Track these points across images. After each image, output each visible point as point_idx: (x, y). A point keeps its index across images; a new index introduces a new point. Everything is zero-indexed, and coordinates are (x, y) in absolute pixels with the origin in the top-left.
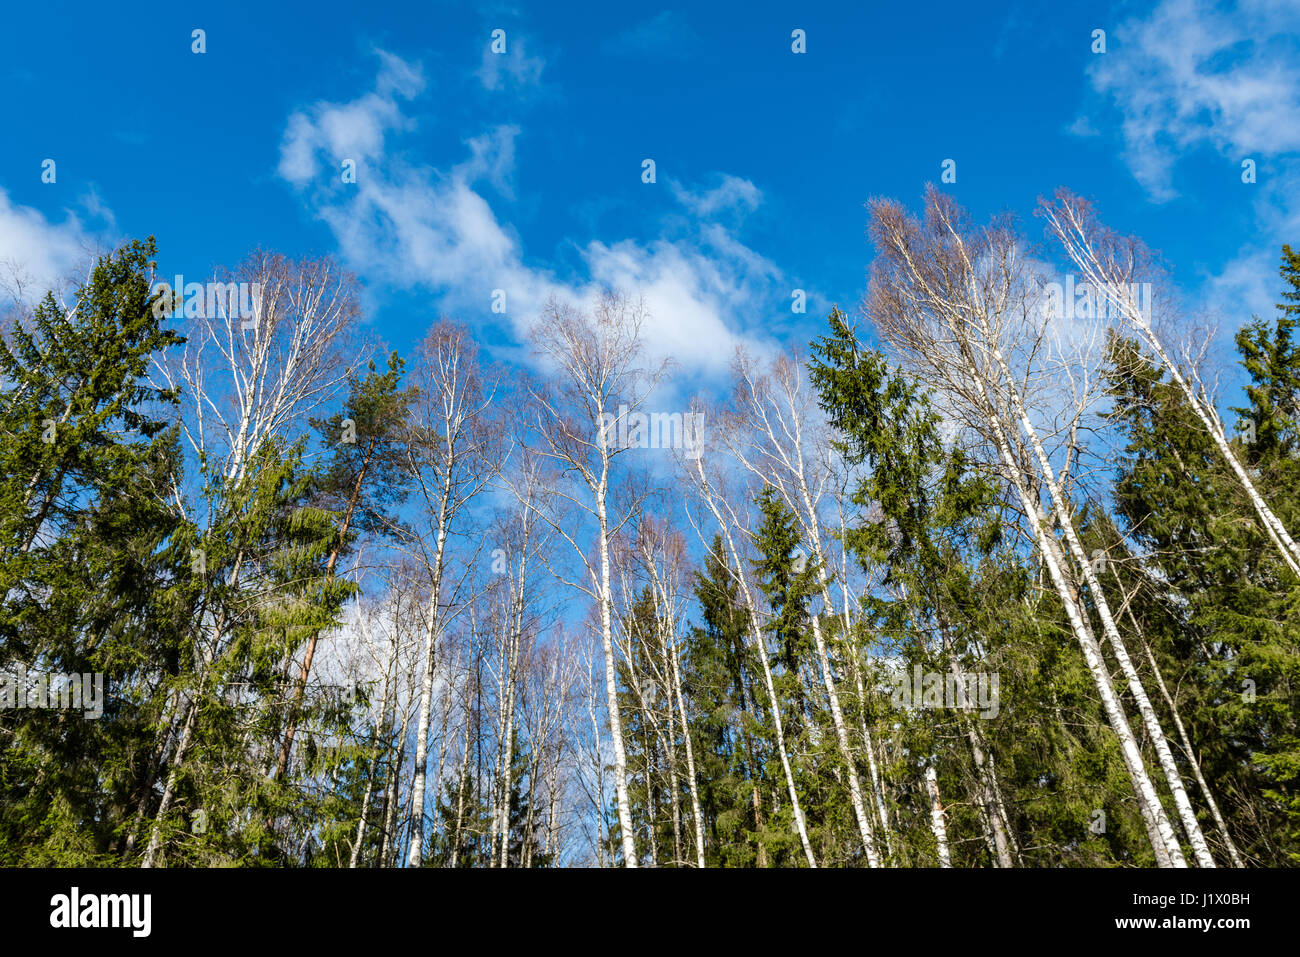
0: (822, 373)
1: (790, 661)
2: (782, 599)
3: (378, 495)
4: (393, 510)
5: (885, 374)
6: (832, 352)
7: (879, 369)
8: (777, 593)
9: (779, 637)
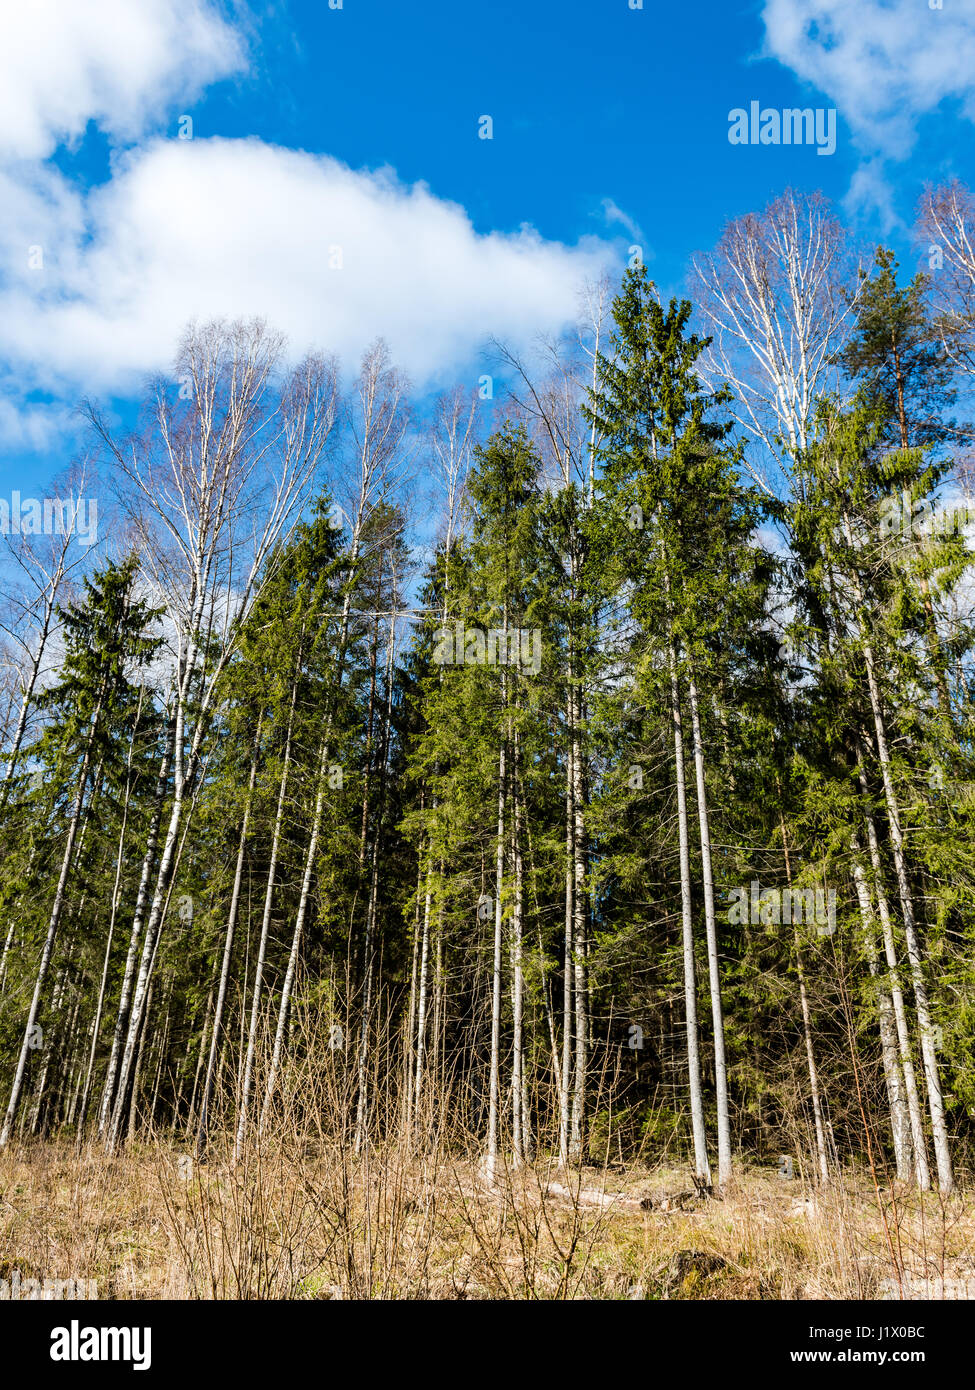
3: (923, 405)
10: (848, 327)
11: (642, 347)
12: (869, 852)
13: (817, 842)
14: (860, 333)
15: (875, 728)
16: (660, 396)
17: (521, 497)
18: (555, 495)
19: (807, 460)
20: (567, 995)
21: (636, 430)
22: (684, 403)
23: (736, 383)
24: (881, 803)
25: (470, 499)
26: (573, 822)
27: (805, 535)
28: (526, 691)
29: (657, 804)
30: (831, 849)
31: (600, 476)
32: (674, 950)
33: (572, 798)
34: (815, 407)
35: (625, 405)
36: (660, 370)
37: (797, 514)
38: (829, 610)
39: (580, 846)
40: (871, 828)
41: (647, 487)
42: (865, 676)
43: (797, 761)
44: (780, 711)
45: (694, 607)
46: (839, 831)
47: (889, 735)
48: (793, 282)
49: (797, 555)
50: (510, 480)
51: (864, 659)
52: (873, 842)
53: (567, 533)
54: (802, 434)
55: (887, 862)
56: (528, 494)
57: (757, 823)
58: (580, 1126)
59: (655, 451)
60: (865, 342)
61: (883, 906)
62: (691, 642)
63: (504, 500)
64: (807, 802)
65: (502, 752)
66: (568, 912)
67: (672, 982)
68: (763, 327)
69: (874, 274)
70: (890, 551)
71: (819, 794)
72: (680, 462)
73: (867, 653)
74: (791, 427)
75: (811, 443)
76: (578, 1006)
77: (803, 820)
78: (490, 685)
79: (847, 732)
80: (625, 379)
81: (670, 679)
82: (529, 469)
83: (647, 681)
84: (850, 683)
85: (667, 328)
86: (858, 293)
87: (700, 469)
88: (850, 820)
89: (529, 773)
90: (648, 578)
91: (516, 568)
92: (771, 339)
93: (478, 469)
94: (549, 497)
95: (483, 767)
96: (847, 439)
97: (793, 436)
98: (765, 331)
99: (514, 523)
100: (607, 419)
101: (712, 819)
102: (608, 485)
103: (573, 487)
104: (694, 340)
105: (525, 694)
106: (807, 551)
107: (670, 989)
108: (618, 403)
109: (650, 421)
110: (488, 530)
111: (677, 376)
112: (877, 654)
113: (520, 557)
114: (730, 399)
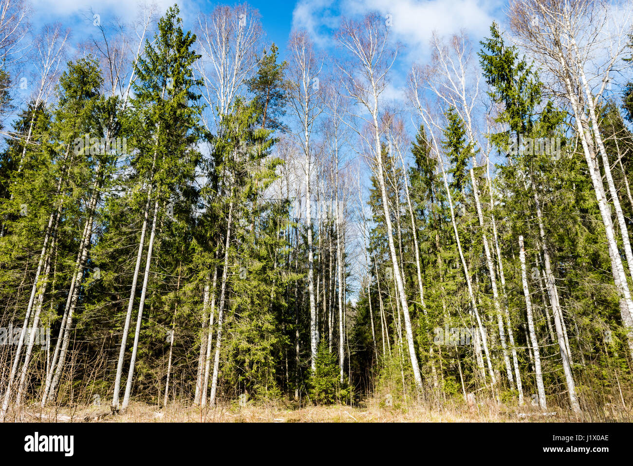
0: (485, 58)
1: (458, 186)
2: (456, 160)
3: (273, 112)
4: (281, 119)
5: (517, 58)
6: (491, 46)
7: (514, 56)
8: (454, 157)
9: (454, 176)
10: (254, 72)
11: (168, 45)
12: (213, 281)
13: (194, 275)
14: (259, 75)
15: (227, 234)
16: (173, 72)
17: (89, 95)
18: (107, 99)
19: (226, 120)
20: (61, 331)
21: (157, 83)
22: (183, 80)
23: (205, 78)
24: (222, 263)
25: (61, 86)
26: (82, 253)
27: (219, 152)
28: (72, 189)
29: (128, 251)
30: (198, 278)
31: (133, 97)
32: (121, 313)
33: (84, 242)
34: (234, 100)
35: (154, 70)
36: (176, 60)
37: (218, 143)
38: (220, 184)
39: (83, 264)
40: (216, 273)
41: (157, 111)
42: (228, 213)
43: (194, 242)
44: (190, 221)
45: (166, 170)
46: (204, 272)
47: (232, 237)
48: (238, 44)
49: (213, 158)
50: (85, 84)
51: (229, 206)
52: (215, 277)
53: (109, 119)
54: (226, 109)
55: (219, 286)
56: (93, 94)
57: (170, 264)
58: (55, 388)
59: (163, 95)
60: (259, 80)
61: (213, 302)
62: (161, 185)
63: (79, 93)
64: (194, 259)
65: (52, 215)
66: (70, 294)
67: (118, 327)
68: (221, 58)
69: (270, 53)
70: (249, 167)
71: (199, 256)
72: (175, 105)
73: (231, 205)
74: (223, 105)
75: (229, 114)
76: (65, 336)
77: (191, 266)
78: (53, 182)
79: (216, 234)
80: (157, 57)
81: (147, 198)
82: (96, 82)
83: (137, 197)
84: (222, 215)
85: (184, 43)
86: (262, 59)
87: (183, 111)
88: (209, 268)
89: (65, 228)
90: (148, 152)
91: (79, 128)
92: (224, 64)
93: (68, 73)
94: (103, 98)
95: (40, 221)
96: (245, 118)
97: (222, 108)
98: (222, 59)
99: (83, 106)
100: (144, 72)
101: (153, 261)
102: (137, 104)
103: (117, 97)
104: (193, 53)
105: (71, 190)
106: (217, 157)
107: (115, 330)
108: (151, 67)
109: (164, 81)
110: (67, 105)
111: (183, 66)
112: (235, 205)
113: (82, 123)
114: (203, 85)
